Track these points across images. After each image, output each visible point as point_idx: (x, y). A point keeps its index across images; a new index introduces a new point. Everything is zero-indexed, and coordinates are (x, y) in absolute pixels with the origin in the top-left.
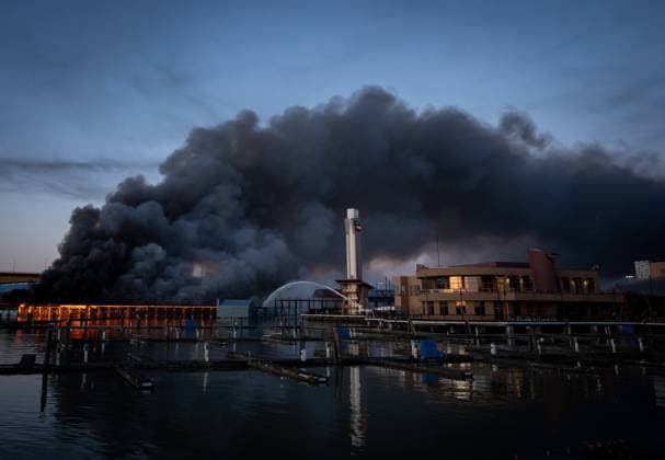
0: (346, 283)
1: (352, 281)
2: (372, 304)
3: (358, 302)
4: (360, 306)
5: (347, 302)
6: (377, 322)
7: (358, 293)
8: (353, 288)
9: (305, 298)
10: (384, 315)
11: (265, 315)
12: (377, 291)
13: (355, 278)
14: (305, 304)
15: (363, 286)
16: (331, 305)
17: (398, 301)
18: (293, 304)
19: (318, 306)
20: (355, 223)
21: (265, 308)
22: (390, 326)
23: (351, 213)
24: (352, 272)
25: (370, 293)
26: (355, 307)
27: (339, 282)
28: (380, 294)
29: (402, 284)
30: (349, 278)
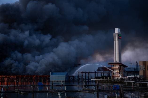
0: (114, 64)
1: (116, 63)
2: (126, 74)
3: (119, 73)
4: (120, 75)
5: (114, 73)
6: (130, 83)
7: (119, 69)
8: (117, 67)
9: (94, 72)
10: (135, 79)
11: (74, 80)
12: (128, 68)
13: (118, 62)
14: (93, 74)
15: (122, 66)
16: (106, 75)
17: (141, 73)
18: (87, 74)
19: (99, 75)
20: (119, 35)
21: (73, 76)
22: (138, 84)
23: (117, 30)
24: (116, 59)
25: (126, 69)
26: (118, 75)
27: (110, 64)
28: (130, 70)
29: (143, 65)
30: (115, 62)
